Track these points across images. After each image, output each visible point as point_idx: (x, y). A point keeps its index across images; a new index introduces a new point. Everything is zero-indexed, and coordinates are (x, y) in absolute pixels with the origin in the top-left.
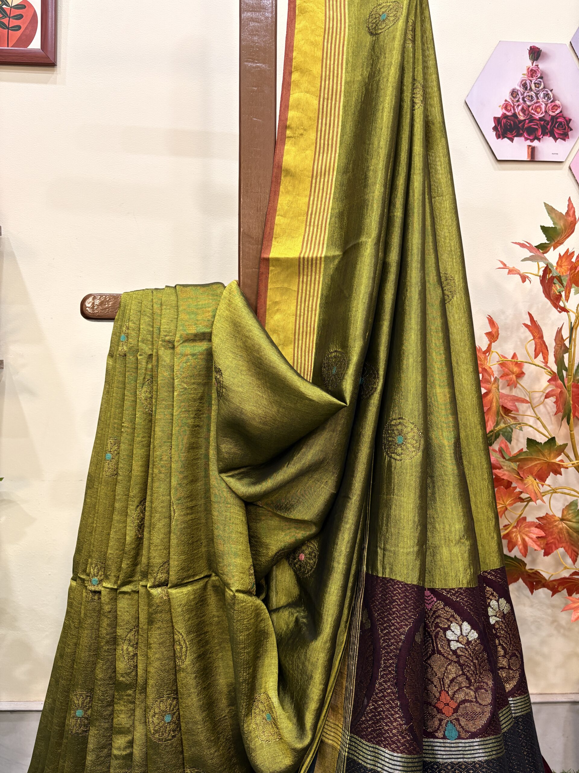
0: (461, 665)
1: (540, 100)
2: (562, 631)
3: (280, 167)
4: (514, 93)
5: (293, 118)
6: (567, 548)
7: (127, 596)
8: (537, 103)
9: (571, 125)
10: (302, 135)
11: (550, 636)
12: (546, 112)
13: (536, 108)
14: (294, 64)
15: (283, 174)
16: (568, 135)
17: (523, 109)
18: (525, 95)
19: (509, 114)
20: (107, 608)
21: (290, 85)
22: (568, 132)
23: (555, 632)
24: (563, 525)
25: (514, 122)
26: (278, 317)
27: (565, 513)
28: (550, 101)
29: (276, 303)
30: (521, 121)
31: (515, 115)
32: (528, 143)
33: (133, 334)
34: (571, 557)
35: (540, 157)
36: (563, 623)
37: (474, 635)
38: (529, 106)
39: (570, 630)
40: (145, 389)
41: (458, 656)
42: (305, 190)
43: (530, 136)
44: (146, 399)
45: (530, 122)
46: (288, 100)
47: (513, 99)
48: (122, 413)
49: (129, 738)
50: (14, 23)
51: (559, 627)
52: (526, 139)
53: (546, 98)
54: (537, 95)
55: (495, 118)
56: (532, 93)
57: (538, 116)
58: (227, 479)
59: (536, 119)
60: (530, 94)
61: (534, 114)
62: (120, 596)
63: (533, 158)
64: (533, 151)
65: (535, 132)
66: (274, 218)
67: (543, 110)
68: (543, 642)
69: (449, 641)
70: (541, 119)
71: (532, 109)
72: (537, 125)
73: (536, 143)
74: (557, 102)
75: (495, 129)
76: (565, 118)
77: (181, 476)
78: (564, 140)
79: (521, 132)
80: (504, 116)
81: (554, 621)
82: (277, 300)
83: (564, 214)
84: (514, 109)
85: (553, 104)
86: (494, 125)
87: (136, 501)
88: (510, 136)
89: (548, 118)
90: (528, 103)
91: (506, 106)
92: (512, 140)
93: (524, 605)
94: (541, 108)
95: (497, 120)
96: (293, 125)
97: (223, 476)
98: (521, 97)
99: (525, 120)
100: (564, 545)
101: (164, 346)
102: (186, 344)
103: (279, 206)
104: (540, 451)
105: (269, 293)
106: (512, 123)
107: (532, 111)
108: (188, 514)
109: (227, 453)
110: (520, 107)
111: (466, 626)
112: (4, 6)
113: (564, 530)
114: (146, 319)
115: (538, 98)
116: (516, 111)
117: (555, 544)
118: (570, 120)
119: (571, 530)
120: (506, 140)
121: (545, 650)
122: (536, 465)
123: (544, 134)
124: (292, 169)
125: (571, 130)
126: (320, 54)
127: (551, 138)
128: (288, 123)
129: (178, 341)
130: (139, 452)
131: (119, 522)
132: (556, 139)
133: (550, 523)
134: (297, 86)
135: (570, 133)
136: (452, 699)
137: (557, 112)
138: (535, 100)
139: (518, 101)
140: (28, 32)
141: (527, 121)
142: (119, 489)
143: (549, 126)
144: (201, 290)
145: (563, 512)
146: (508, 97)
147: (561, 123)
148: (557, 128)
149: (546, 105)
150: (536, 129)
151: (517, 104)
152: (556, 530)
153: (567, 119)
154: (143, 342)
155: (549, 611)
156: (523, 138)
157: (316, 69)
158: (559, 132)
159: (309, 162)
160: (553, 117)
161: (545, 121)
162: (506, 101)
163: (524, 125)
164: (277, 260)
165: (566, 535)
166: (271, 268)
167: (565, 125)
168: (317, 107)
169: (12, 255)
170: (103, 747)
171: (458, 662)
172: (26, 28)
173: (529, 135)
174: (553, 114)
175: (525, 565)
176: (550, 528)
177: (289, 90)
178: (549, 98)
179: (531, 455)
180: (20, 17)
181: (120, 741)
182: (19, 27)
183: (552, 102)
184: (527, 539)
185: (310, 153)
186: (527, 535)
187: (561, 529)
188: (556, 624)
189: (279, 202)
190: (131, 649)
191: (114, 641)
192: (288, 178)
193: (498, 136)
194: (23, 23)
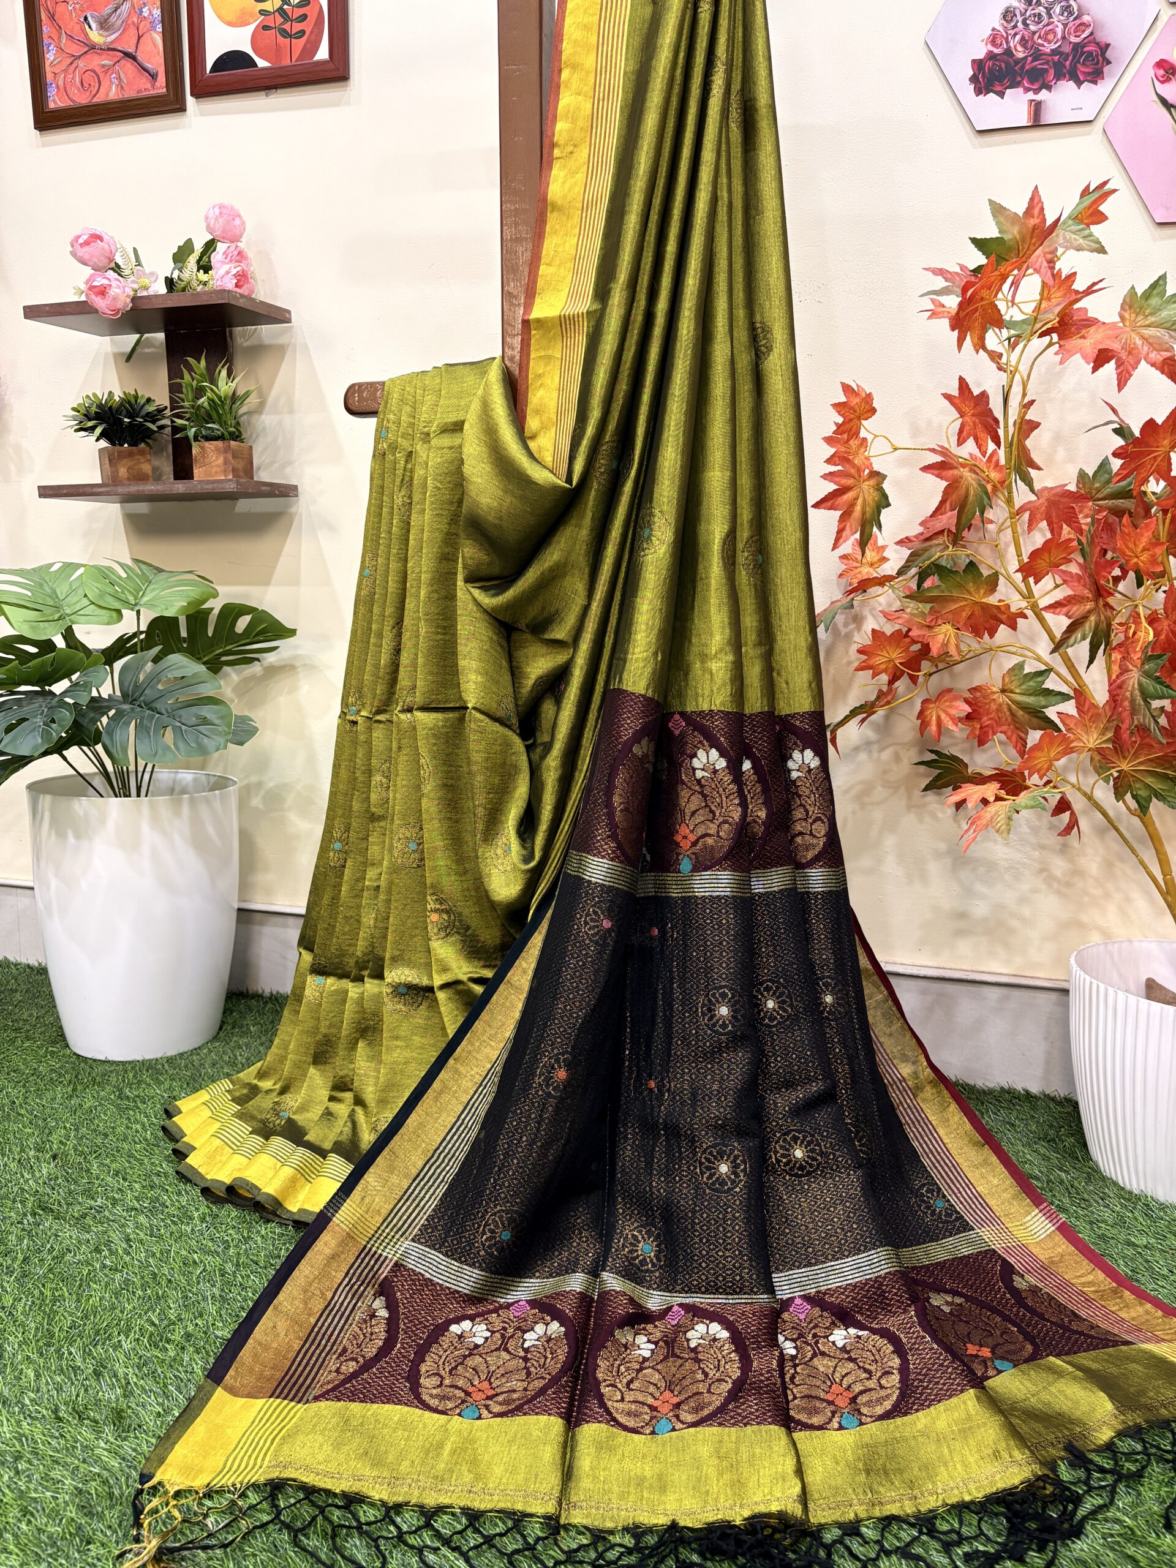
0: (705, 796)
1: (1055, 19)
2: (1055, 885)
3: (544, 199)
4: (1008, 15)
5: (561, 131)
6: (1009, 733)
7: (381, 726)
8: (1048, 25)
9: (1109, 54)
10: (571, 153)
11: (1035, 891)
12: (1064, 38)
13: (1047, 33)
14: (564, 57)
15: (549, 209)
16: (1102, 72)
17: (1023, 38)
18: (1028, 14)
19: (996, 51)
20: (362, 738)
21: (559, 87)
22: (1102, 67)
23: (1043, 887)
24: (1002, 699)
25: (1007, 63)
26: (541, 393)
27: (1007, 680)
28: (1071, 18)
29: (540, 376)
30: (1018, 61)
31: (1008, 52)
32: (1031, 95)
33: (393, 427)
34: (1015, 748)
35: (1048, 118)
36: (1058, 873)
37: (722, 763)
38: (1034, 33)
39: (1068, 884)
40: (403, 493)
41: (702, 786)
42: (573, 227)
43: (1033, 84)
44: (403, 505)
45: (1033, 61)
46: (556, 109)
47: (1005, 24)
48: (380, 522)
49: (378, 871)
50: (297, 27)
51: (1050, 879)
52: (1027, 90)
53: (1066, 14)
54: (1048, 10)
55: (974, 61)
56: (1041, 8)
57: (1048, 48)
58: (472, 590)
59: (1045, 54)
60: (1036, 11)
61: (1043, 46)
62: (375, 725)
63: (1037, 122)
64: (1037, 109)
65: (1042, 76)
66: (538, 269)
67: (1059, 36)
68: (1023, 900)
69: (694, 770)
70: (1054, 52)
71: (1039, 37)
72: (1047, 63)
73: (1043, 95)
74: (1086, 18)
75: (974, 79)
76: (1098, 44)
77: (430, 589)
78: (1095, 83)
79: (1019, 79)
80: (990, 56)
81: (1042, 870)
82: (540, 372)
83: (1021, 214)
84: (1007, 42)
85: (1078, 22)
86: (972, 73)
87: (392, 622)
88: (999, 88)
89: (1067, 49)
90: (1033, 28)
91: (993, 39)
92: (1001, 94)
93: (995, 841)
94: (1055, 34)
95: (977, 64)
96: (561, 142)
97: (469, 586)
98: (1020, 19)
99: (1026, 57)
100: (1004, 728)
101: (422, 440)
102: (444, 435)
103: (544, 252)
104: (962, 586)
105: (532, 364)
106: (1003, 65)
107: (1040, 41)
108: (438, 633)
109: (471, 558)
110: (1018, 37)
111: (714, 753)
112: (285, 7)
113: (1005, 706)
114: (408, 409)
115: (1050, 17)
116: (1012, 45)
117: (993, 728)
118: (1108, 45)
119: (1013, 706)
120: (992, 96)
121: (1026, 912)
122: (962, 608)
123: (1059, 77)
124: (559, 203)
125: (1109, 63)
126: (594, 40)
127: (1071, 83)
128: (555, 139)
129: (435, 432)
130: (394, 566)
131: (375, 645)
132: (1079, 84)
133: (985, 697)
134: (566, 86)
135: (1106, 69)
136: (692, 831)
137: (1083, 36)
138: (1046, 20)
139: (1015, 26)
140: (313, 37)
141: (1030, 59)
142: (376, 610)
143: (1068, 63)
144: (468, 368)
145: (1003, 680)
146: (997, 23)
147: (1090, 53)
148: (1084, 64)
149: (1065, 25)
150: (1046, 71)
151: (1013, 32)
152: (993, 707)
153: (1102, 45)
154: (402, 437)
155: (1036, 854)
156: (1021, 90)
157: (589, 61)
158: (1087, 70)
159: (579, 189)
160: (1076, 46)
161: (1061, 54)
162: (994, 29)
163: (1023, 67)
164: (538, 321)
165: (1008, 713)
166: (533, 332)
167: (1097, 55)
168: (589, 112)
169: (306, 347)
170: (357, 880)
171: (701, 793)
172: (312, 32)
173: (1032, 82)
174: (1077, 40)
175: (966, 766)
176: (986, 704)
177: (558, 94)
178: (1071, 13)
179: (950, 591)
180: (304, 17)
181: (371, 873)
182: (303, 32)
183: (1075, 19)
184: (943, 716)
185: (580, 177)
186: (944, 711)
187: (1000, 705)
188: (1045, 874)
189: (545, 246)
190: (384, 780)
191: (369, 773)
192: (555, 214)
193: (978, 92)
194: (307, 26)
